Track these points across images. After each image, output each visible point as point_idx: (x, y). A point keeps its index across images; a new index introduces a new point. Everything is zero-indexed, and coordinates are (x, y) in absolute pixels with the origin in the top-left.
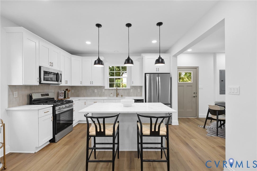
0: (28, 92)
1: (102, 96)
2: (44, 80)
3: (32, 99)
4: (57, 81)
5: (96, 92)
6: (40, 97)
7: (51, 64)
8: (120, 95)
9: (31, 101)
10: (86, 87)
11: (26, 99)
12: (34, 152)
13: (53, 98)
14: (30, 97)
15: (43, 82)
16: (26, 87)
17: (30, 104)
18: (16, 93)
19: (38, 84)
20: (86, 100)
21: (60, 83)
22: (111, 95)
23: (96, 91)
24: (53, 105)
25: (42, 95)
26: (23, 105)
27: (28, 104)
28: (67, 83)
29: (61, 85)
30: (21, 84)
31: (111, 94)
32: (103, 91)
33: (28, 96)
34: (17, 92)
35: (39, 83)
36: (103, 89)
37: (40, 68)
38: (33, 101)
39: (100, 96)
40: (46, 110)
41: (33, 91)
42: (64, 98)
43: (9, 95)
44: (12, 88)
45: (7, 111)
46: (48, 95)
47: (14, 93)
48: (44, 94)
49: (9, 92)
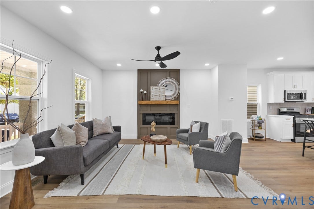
0: (278, 107)
2: (288, 99)
3: (280, 111)
4: (301, 99)
7: (295, 87)
9: (280, 113)
11: (277, 112)
12: (280, 141)
13: (299, 113)
14: (279, 110)
15: (287, 100)
16: (277, 104)
17: (279, 114)
18: (271, 107)
19: (284, 102)
21: (304, 100)
24: (293, 116)
25: (288, 109)
26: (275, 114)
27: (278, 114)
29: (306, 102)
30: (273, 102)
33: (278, 109)
37: (285, 91)
40: (288, 118)
41: (282, 107)
42: (311, 114)
43: (267, 108)
44: (269, 104)
45: (267, 116)
46: (293, 109)
47: (270, 107)
48: (290, 109)
49: (267, 106)
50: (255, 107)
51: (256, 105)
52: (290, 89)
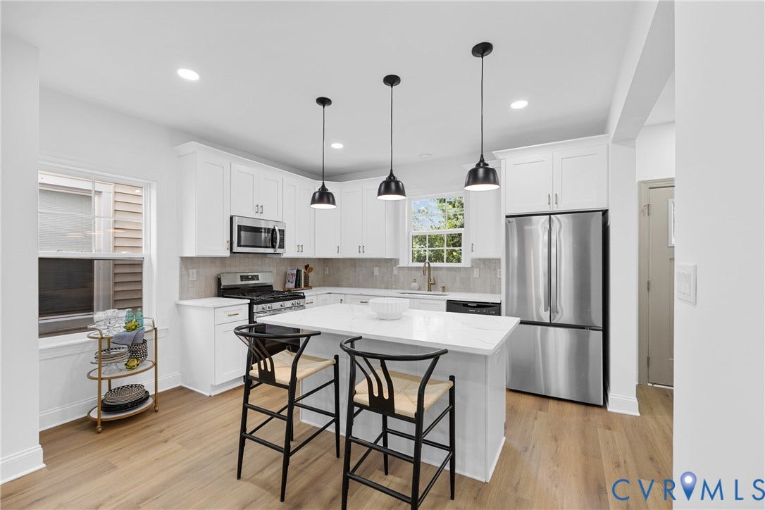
0: (214, 271)
1: (391, 289)
2: (239, 245)
3: (222, 285)
4: (273, 247)
5: (378, 274)
6: (239, 282)
7: (260, 209)
8: (440, 285)
9: (224, 292)
10: (353, 262)
12: (208, 395)
13: (271, 286)
14: (219, 281)
15: (236, 249)
16: (213, 260)
17: (219, 296)
18: (193, 272)
19: (228, 254)
20: (345, 294)
21: (279, 251)
22: (415, 285)
23: (376, 271)
24: (249, 301)
25: (243, 278)
26: (200, 297)
27: (215, 296)
28: (300, 250)
29: (285, 255)
31: (415, 281)
32: (395, 272)
33: (216, 278)
34: (195, 271)
35: (229, 251)
36: (394, 268)
37: (231, 218)
38: (223, 289)
39: (387, 288)
40: (233, 310)
41: (228, 269)
42: (296, 287)
43: (181, 276)
44: (187, 262)
45: (178, 305)
46: (256, 278)
47: (191, 271)
48: (247, 276)
49: (181, 268)
50: (137, 270)
51: (138, 264)
52: (247, 214)
